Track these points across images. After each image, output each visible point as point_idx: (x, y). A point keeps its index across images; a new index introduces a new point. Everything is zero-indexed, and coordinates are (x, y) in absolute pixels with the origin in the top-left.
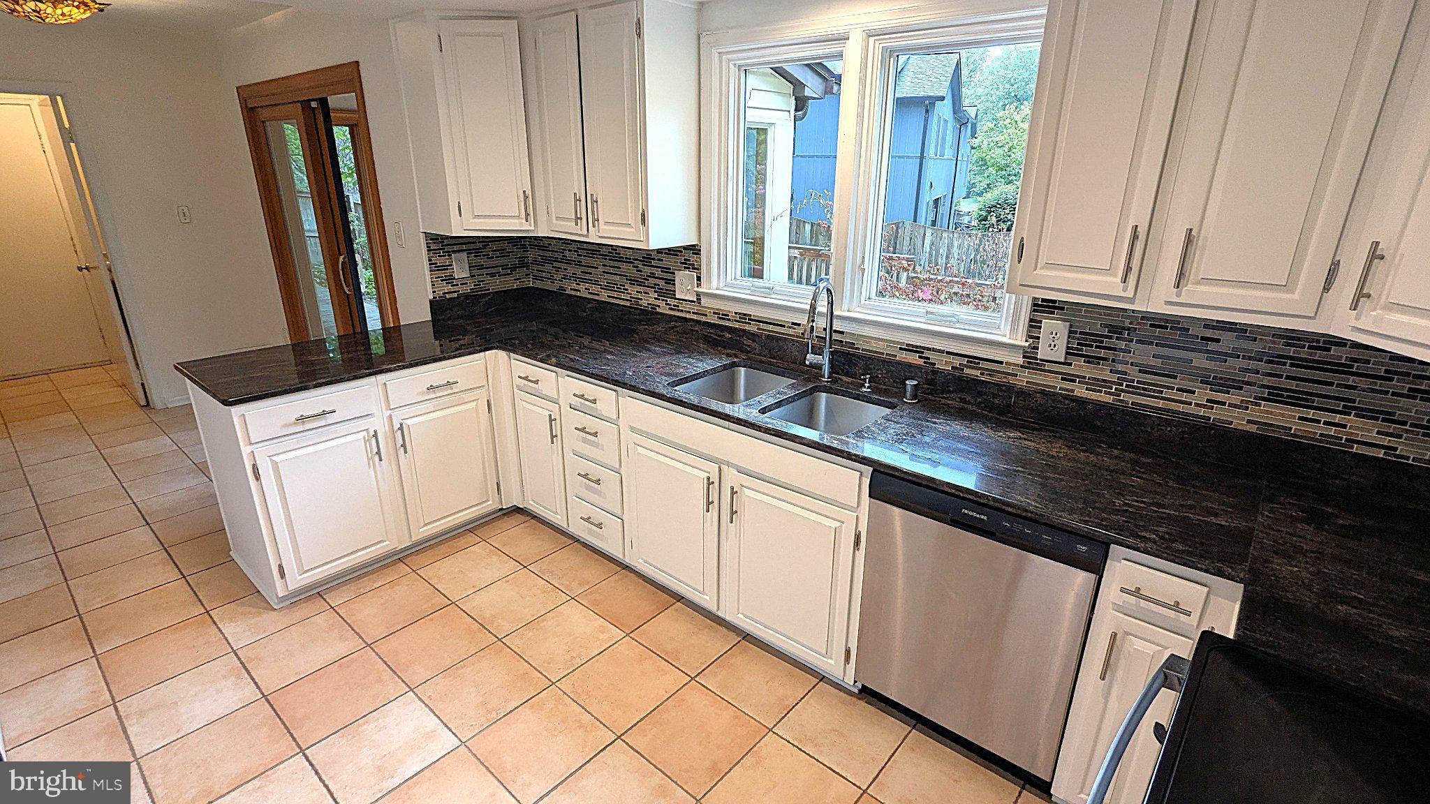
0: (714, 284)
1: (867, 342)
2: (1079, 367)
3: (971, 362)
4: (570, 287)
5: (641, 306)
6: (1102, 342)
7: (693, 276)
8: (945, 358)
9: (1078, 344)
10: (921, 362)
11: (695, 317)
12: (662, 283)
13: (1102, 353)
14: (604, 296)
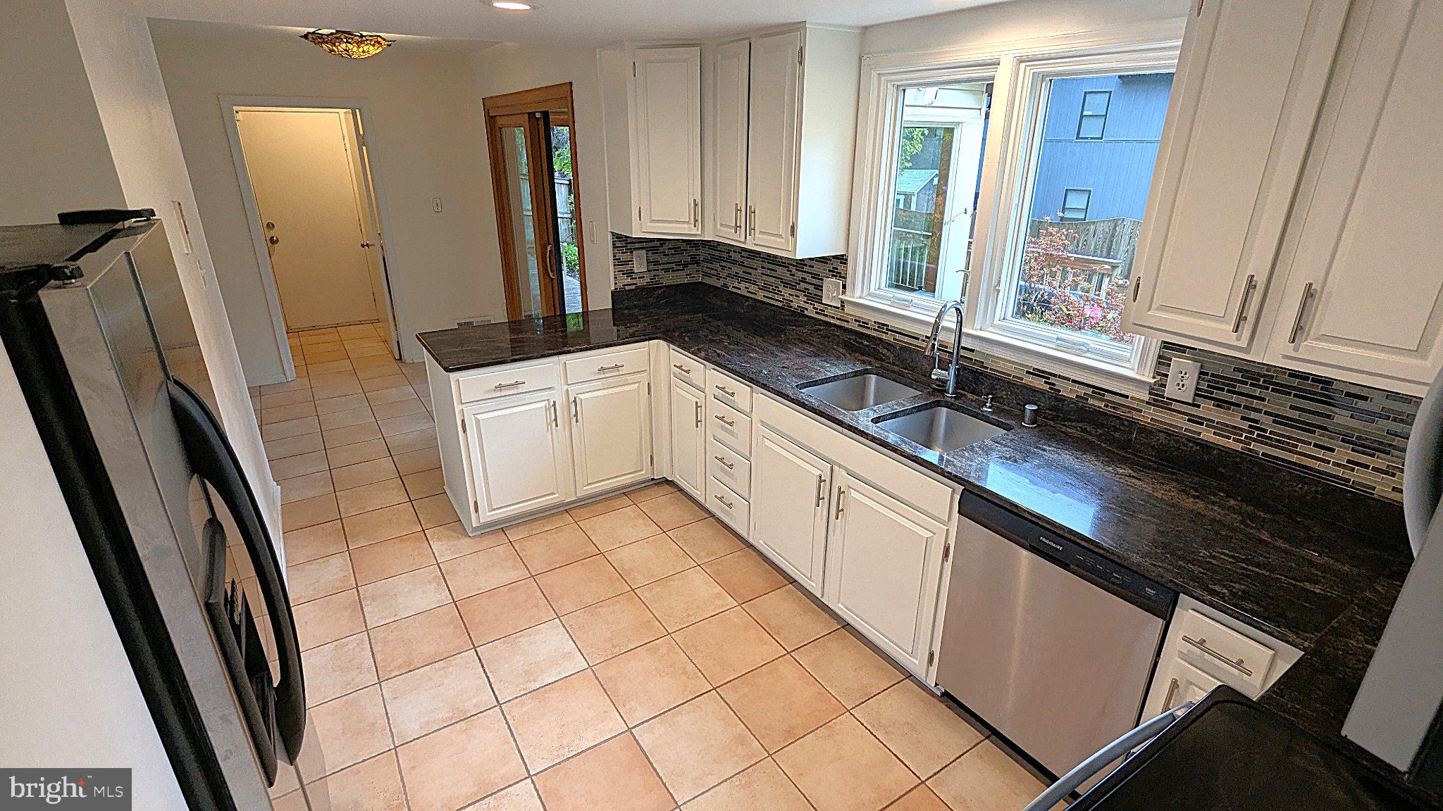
0: (858, 294)
1: (995, 362)
2: (1207, 409)
3: (1096, 393)
4: (732, 285)
5: (791, 307)
6: (1235, 386)
7: (839, 283)
8: (1070, 386)
9: (1209, 386)
10: (1047, 387)
11: (838, 322)
12: (811, 288)
13: (1234, 398)
14: (760, 296)
